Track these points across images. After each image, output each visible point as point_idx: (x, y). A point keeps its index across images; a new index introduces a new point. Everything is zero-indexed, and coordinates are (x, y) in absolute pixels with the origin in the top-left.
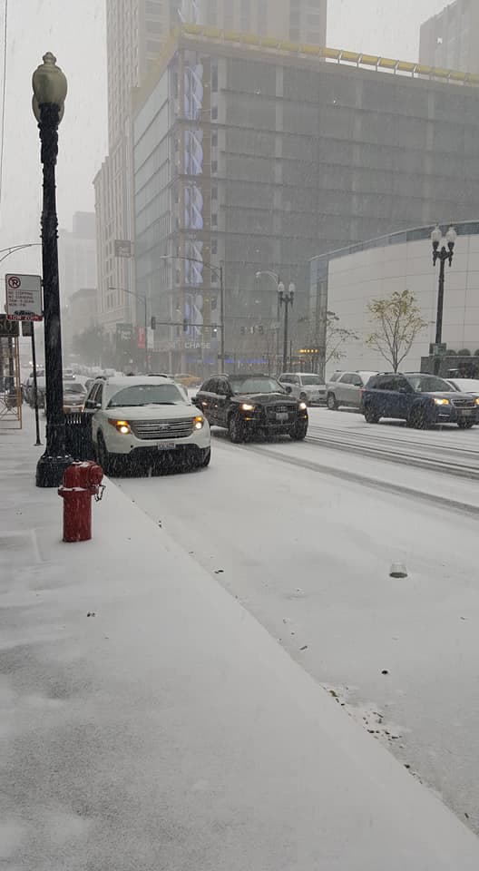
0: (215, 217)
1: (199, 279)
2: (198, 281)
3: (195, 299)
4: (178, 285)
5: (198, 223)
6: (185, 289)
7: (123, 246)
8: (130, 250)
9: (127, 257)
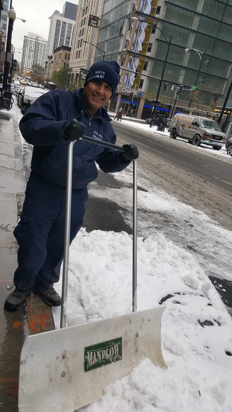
0: (159, 8)
1: (140, 48)
2: (139, 49)
3: (134, 61)
4: (125, 50)
5: (147, 11)
6: (129, 52)
7: (94, 20)
8: (97, 23)
9: (95, 27)
